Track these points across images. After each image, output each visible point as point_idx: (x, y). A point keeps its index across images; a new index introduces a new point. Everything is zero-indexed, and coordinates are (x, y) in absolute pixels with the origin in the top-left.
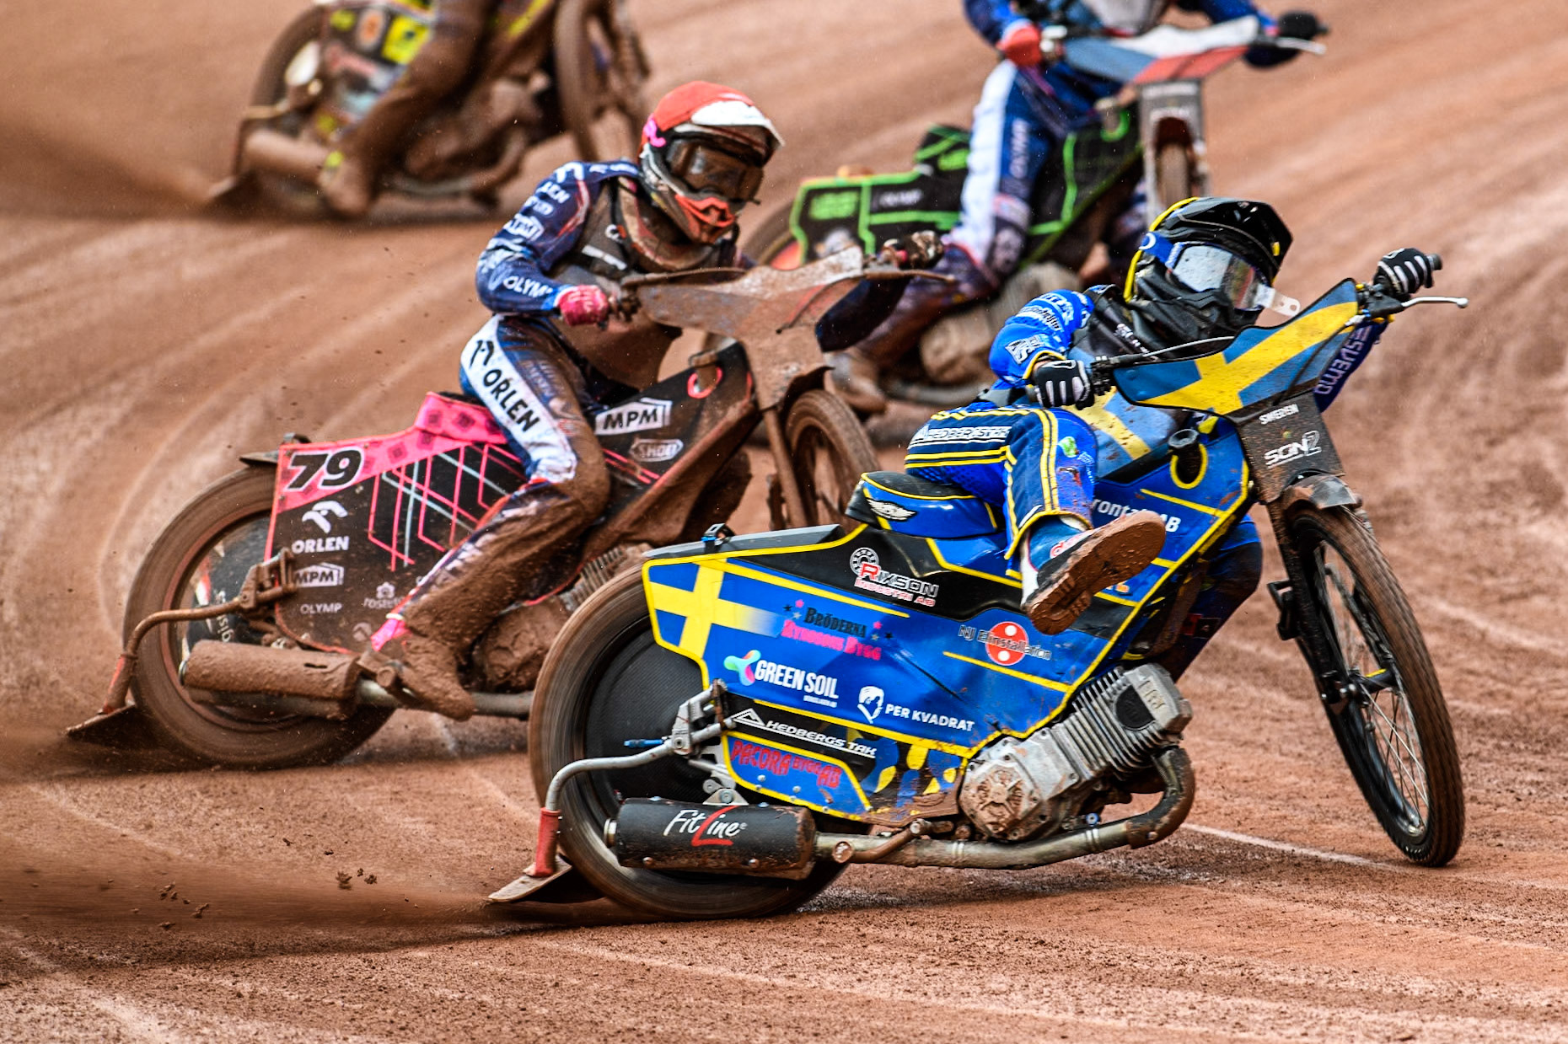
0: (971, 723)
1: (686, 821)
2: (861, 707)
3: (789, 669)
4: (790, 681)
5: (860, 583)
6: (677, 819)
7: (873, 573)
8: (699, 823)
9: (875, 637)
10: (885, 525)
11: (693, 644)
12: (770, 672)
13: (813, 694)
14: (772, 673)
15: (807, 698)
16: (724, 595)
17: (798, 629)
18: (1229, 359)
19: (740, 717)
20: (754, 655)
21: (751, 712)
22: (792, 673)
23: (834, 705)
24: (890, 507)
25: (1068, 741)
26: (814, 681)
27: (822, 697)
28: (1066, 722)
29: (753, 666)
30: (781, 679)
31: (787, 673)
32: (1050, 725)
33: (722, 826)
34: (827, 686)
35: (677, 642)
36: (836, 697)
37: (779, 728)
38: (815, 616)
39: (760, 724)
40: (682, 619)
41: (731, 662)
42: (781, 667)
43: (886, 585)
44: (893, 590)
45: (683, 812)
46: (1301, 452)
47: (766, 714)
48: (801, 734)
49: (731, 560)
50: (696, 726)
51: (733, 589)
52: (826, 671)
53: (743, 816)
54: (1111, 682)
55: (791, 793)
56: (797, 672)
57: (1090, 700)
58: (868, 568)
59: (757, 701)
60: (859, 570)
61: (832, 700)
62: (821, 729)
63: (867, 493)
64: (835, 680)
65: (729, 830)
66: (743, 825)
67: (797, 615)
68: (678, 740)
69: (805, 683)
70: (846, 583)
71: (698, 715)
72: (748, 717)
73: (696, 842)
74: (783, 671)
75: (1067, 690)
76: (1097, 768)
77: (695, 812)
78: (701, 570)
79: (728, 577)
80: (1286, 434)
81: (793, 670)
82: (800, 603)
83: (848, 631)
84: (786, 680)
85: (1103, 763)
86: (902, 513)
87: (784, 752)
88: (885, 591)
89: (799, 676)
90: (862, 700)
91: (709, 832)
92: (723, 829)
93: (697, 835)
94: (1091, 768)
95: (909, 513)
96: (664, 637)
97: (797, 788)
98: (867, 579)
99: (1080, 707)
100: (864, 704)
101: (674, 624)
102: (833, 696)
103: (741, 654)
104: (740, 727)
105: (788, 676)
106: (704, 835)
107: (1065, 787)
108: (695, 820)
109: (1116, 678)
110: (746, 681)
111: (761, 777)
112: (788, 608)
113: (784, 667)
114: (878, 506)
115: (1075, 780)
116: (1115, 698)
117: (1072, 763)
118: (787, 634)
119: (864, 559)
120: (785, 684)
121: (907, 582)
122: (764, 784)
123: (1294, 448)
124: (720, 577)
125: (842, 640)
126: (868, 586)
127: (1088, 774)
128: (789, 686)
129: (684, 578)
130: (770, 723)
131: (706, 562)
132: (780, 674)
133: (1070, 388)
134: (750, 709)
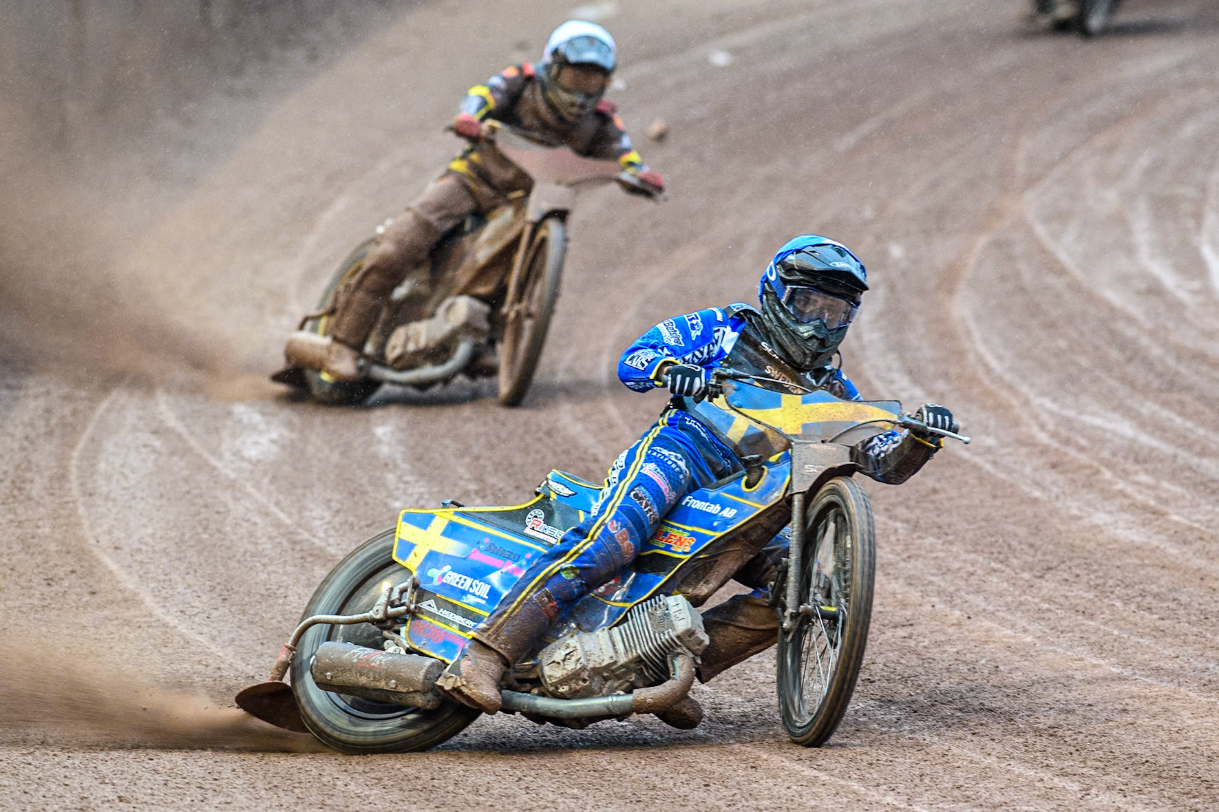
1: (360, 652)
4: (462, 585)
5: (528, 531)
6: (355, 651)
7: (537, 525)
8: (367, 654)
10: (554, 497)
11: (413, 560)
12: (453, 578)
13: (473, 594)
15: (469, 596)
16: (445, 533)
17: (478, 554)
18: (804, 402)
19: (424, 605)
20: (448, 568)
21: (432, 602)
22: (465, 580)
23: (484, 602)
24: (561, 487)
25: (617, 638)
26: (477, 585)
27: (477, 596)
28: (621, 626)
29: (443, 575)
30: (457, 583)
31: (463, 579)
32: (610, 628)
34: (484, 590)
35: (404, 559)
36: (487, 597)
37: (445, 613)
39: (435, 610)
40: (413, 546)
41: (434, 573)
42: (460, 575)
43: (543, 533)
44: (546, 536)
45: (360, 648)
47: (441, 604)
48: (458, 619)
49: (456, 513)
50: (391, 604)
51: (452, 530)
54: (656, 603)
56: (469, 579)
57: (639, 613)
58: (535, 522)
59: (438, 595)
60: (530, 523)
61: (484, 599)
64: (489, 587)
67: (482, 547)
68: (377, 610)
69: (471, 586)
70: (520, 530)
72: (429, 605)
73: (360, 664)
74: (460, 578)
75: (628, 606)
76: (630, 656)
77: (368, 649)
78: (436, 518)
79: (451, 523)
81: (466, 577)
82: (487, 540)
84: (460, 584)
85: (635, 654)
86: (567, 492)
88: (540, 536)
89: (469, 582)
91: (371, 660)
93: (363, 662)
94: (626, 656)
95: (571, 493)
96: (398, 555)
97: (443, 651)
98: (533, 529)
99: (632, 617)
101: (407, 548)
102: (485, 597)
103: (440, 567)
104: (422, 610)
105: (462, 581)
106: (368, 661)
107: (604, 664)
108: (365, 652)
110: (436, 583)
112: (478, 542)
114: (553, 485)
115: (614, 660)
117: (616, 652)
118: (471, 556)
119: (536, 517)
120: (459, 586)
121: (555, 532)
122: (424, 646)
124: (446, 522)
125: (503, 562)
126: (533, 533)
127: (623, 660)
128: (461, 587)
129: (423, 522)
130: (441, 610)
131: (440, 514)
132: (458, 580)
133: (691, 384)
134: (432, 600)
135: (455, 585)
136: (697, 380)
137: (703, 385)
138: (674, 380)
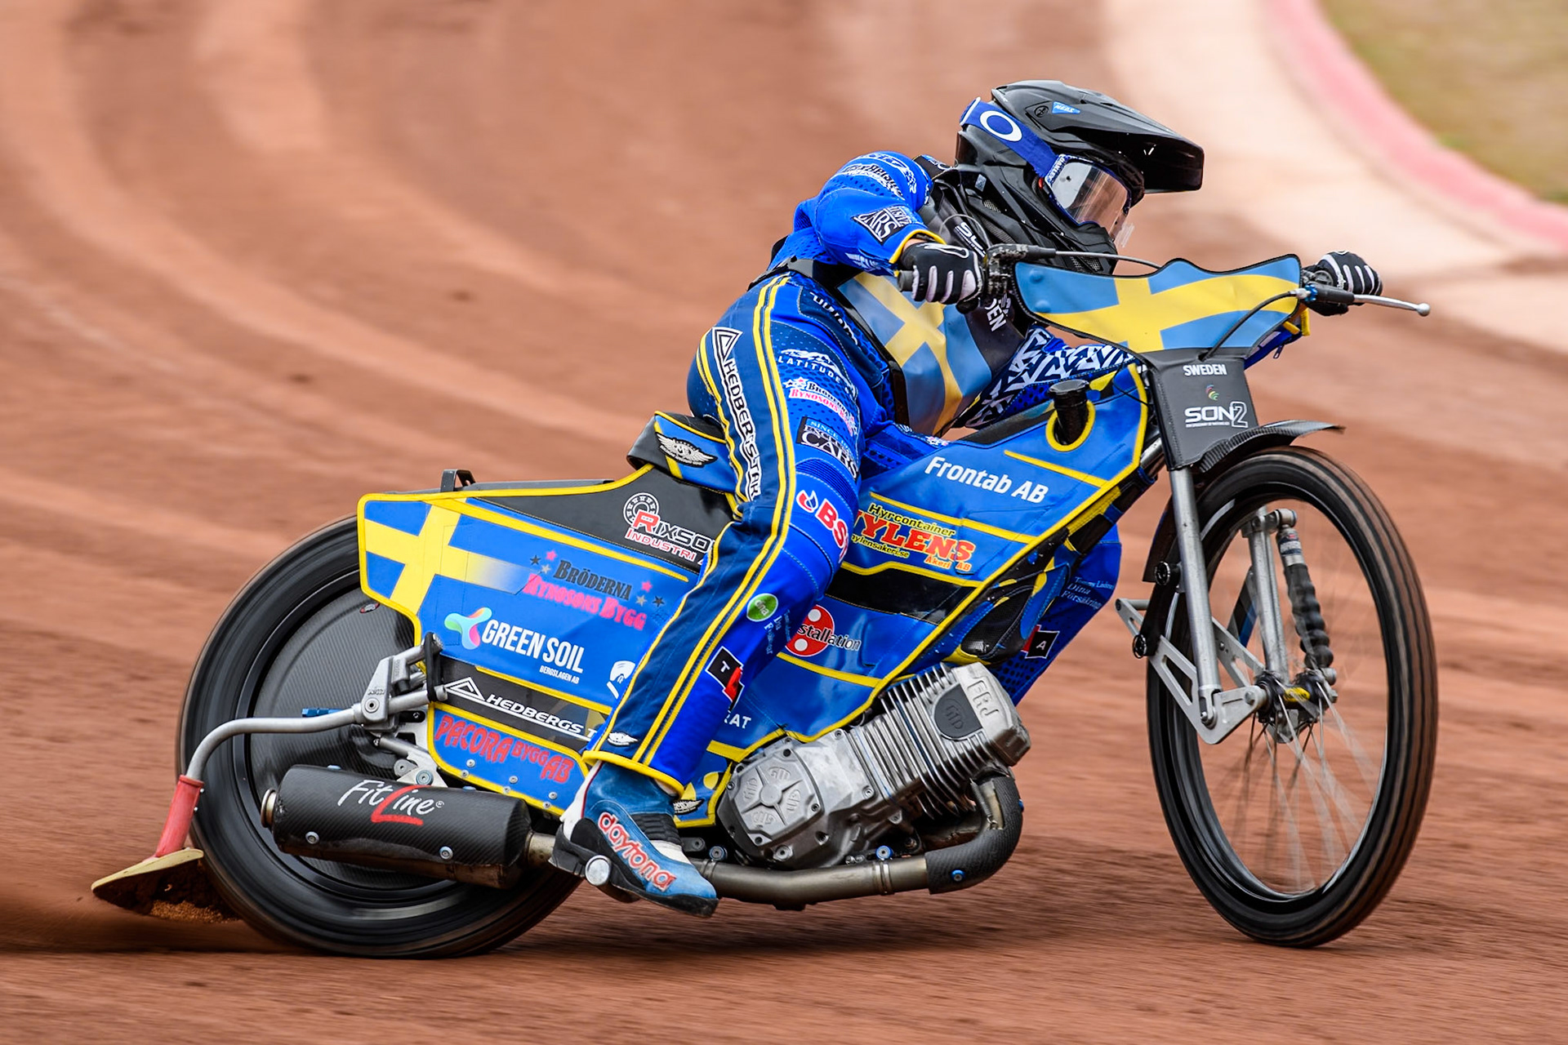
0: (747, 719)
1: (368, 794)
2: (610, 685)
3: (527, 632)
4: (525, 647)
5: (631, 535)
6: (357, 788)
7: (649, 524)
8: (383, 794)
9: (641, 600)
10: (675, 469)
11: (408, 598)
12: (502, 635)
13: (552, 665)
14: (504, 636)
15: (543, 669)
16: (457, 541)
17: (545, 584)
18: (1155, 289)
19: (455, 688)
20: (485, 613)
21: (468, 681)
22: (529, 638)
23: (576, 680)
24: (685, 448)
25: (868, 749)
26: (556, 649)
27: (563, 669)
28: (870, 726)
29: (481, 627)
30: (514, 644)
31: (524, 636)
32: (847, 728)
33: (413, 802)
34: (572, 656)
35: (388, 595)
36: (580, 671)
37: (502, 705)
38: (570, 570)
39: (478, 698)
40: (398, 568)
41: (453, 621)
42: (516, 629)
43: (665, 539)
44: (672, 546)
45: (366, 782)
46: (1225, 418)
47: (489, 686)
48: (528, 714)
49: (472, 501)
50: (396, 689)
51: (467, 535)
52: (572, 638)
53: (440, 795)
54: (934, 680)
55: (504, 783)
56: (537, 635)
57: (904, 700)
58: (644, 518)
59: (479, 668)
60: (633, 520)
61: (574, 674)
62: (556, 709)
63: (658, 429)
64: (582, 649)
65: (420, 807)
66: (440, 804)
67: (546, 569)
68: (373, 704)
69: (545, 650)
70: (614, 535)
71: (401, 674)
72: (466, 689)
73: (376, 818)
74: (518, 634)
75: (876, 684)
76: (900, 784)
77: (382, 784)
78: (433, 508)
79: (465, 520)
80: (1212, 395)
81: (531, 633)
82: (551, 555)
83: (608, 591)
84: (520, 645)
85: (908, 779)
86: (698, 457)
87: (503, 735)
88: (662, 546)
89: (537, 642)
90: (613, 678)
91: (395, 807)
92: (413, 807)
93: (379, 811)
94: (892, 781)
95: (707, 459)
96: (372, 586)
97: (513, 779)
98: (642, 530)
99: (890, 707)
100: (615, 683)
101: (388, 572)
102: (576, 669)
103: (467, 612)
104: (451, 700)
105: (523, 641)
106: (389, 810)
107: (854, 802)
108: (380, 791)
109: (942, 675)
110: (468, 643)
111: (471, 762)
112: (535, 561)
113: (520, 630)
114: (669, 444)
115: (869, 795)
116: (936, 699)
117: (870, 775)
118: (531, 590)
119: (642, 507)
120: (519, 650)
121: (693, 538)
122: (472, 771)
123: (1219, 412)
124: (456, 518)
125: (600, 600)
126: (642, 539)
127: (887, 790)
128: (523, 652)
129: (410, 519)
130: (492, 697)
131: (440, 503)
132: (512, 637)
133: (959, 282)
134: (470, 679)
135: (508, 647)
136: (969, 276)
137: (980, 285)
138: (924, 276)
